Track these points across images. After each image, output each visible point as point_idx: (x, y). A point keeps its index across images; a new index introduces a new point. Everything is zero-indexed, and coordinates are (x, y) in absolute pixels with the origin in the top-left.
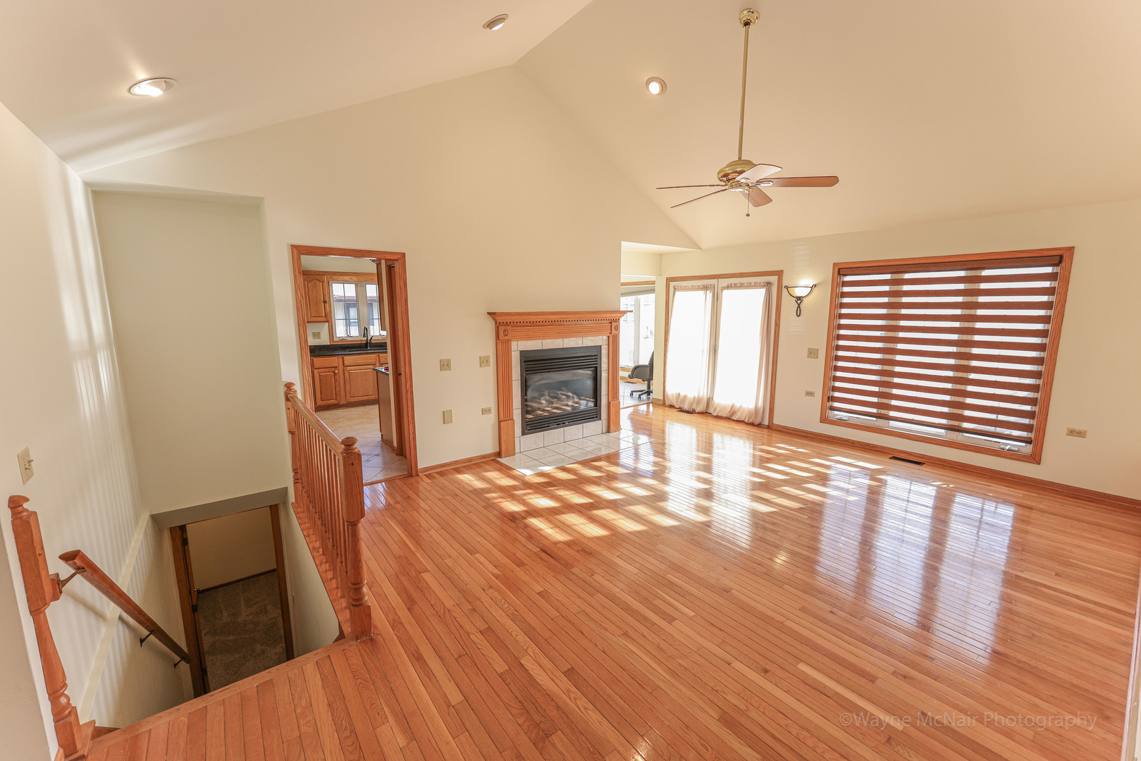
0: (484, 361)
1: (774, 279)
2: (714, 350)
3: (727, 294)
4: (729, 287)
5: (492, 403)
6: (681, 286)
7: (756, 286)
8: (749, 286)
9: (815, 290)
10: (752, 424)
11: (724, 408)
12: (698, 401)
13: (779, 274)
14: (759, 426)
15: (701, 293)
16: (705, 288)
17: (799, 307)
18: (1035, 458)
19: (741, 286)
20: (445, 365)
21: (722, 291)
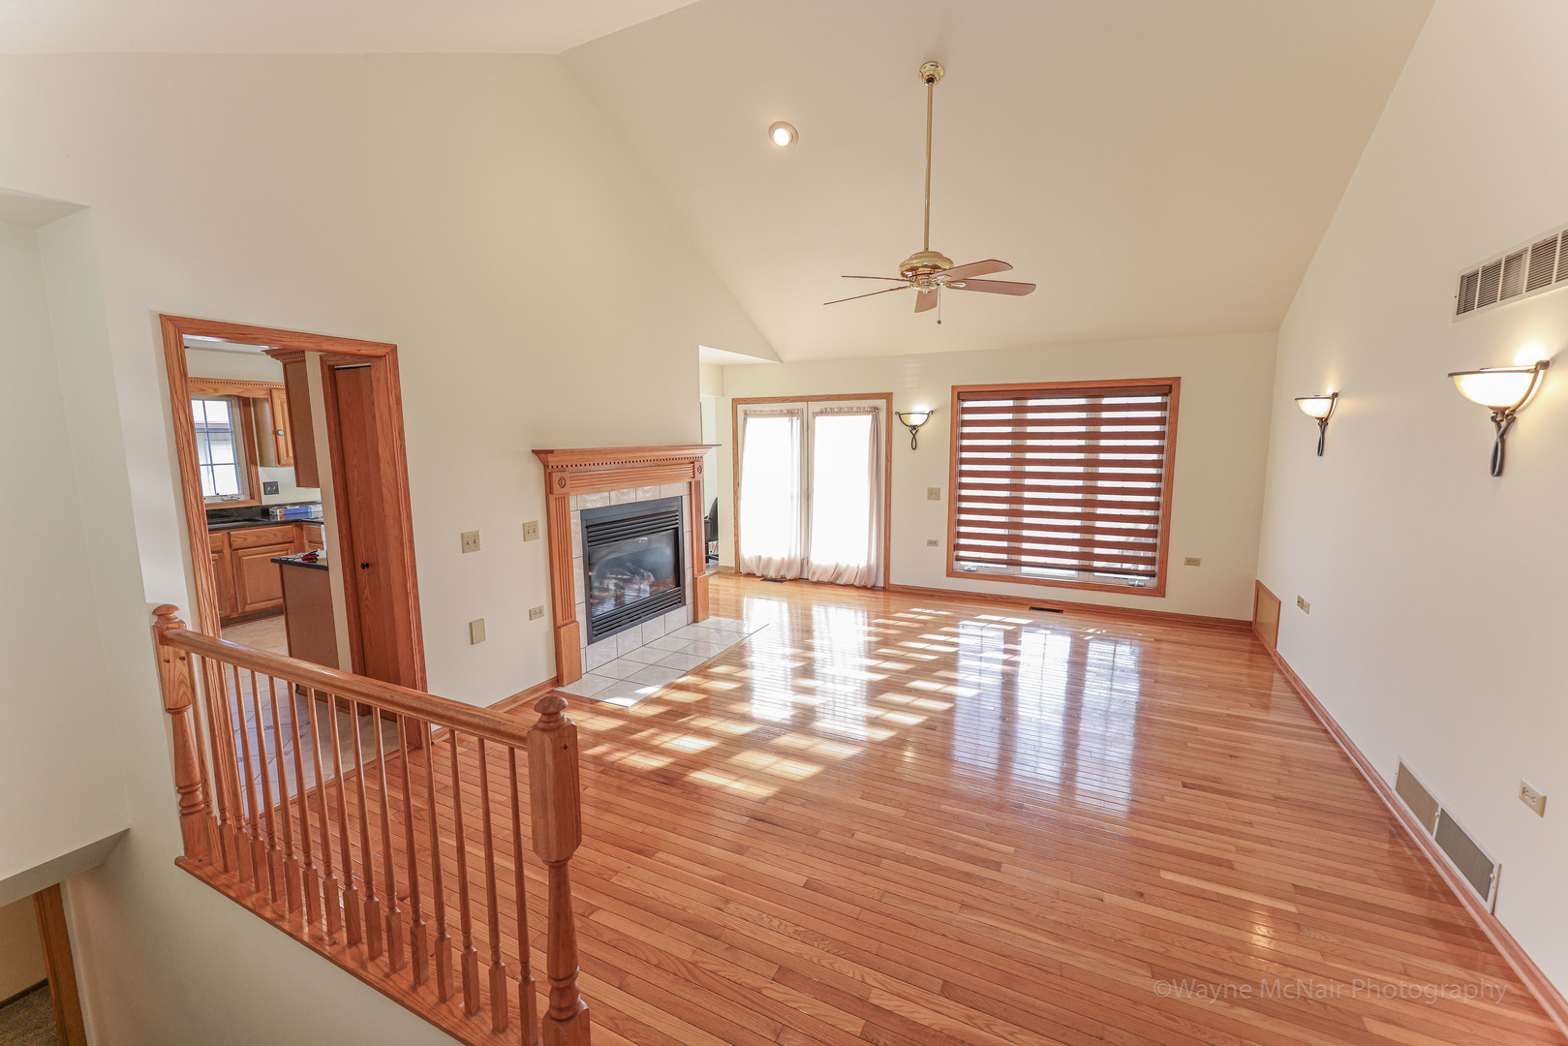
0: (529, 531)
1: (882, 403)
2: (807, 495)
3: (822, 424)
4: (822, 413)
5: (544, 602)
6: (755, 411)
7: (859, 411)
8: (850, 412)
9: (932, 417)
10: (864, 588)
11: (825, 571)
12: (790, 564)
13: (888, 397)
14: (873, 588)
15: (785, 420)
16: (790, 413)
17: (914, 437)
18: (1160, 591)
19: (840, 412)
20: (470, 542)
21: (814, 417)
